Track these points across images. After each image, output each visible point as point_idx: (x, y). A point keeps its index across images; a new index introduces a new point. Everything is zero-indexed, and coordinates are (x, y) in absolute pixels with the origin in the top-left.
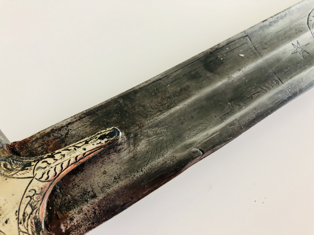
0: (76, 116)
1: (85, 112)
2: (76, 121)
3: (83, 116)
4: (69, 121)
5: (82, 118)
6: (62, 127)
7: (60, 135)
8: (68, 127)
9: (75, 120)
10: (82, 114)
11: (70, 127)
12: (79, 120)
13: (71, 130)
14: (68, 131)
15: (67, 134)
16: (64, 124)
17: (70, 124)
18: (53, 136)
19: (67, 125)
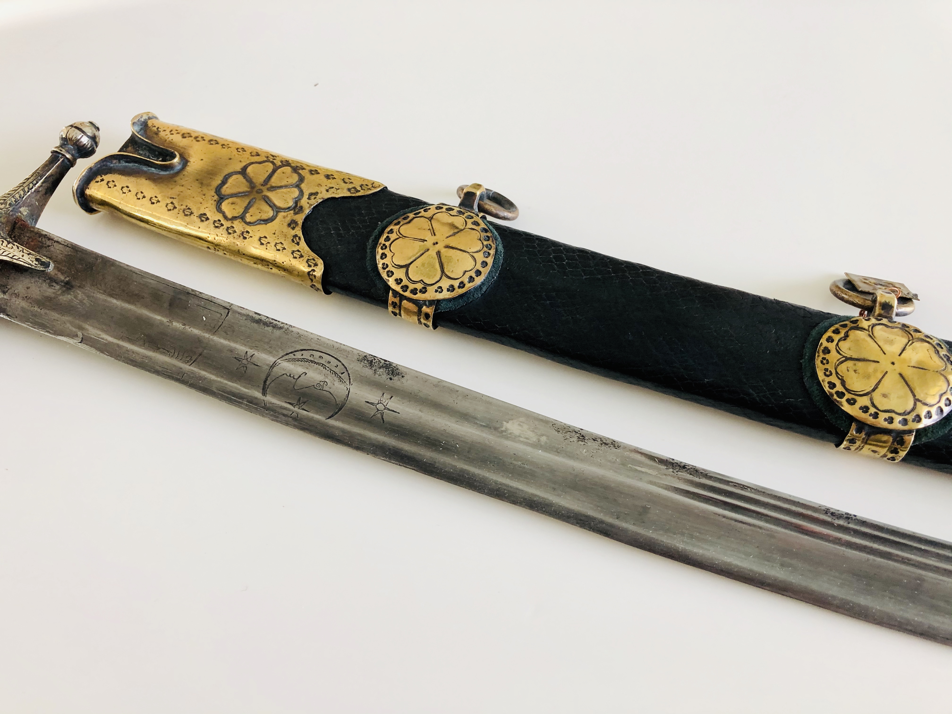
0: (67, 242)
1: (74, 244)
2: (63, 245)
3: (70, 246)
4: (60, 240)
5: (67, 246)
6: (52, 240)
7: (45, 243)
8: (55, 243)
9: (63, 243)
10: (71, 244)
11: (55, 244)
12: (65, 246)
13: (54, 246)
14: (51, 246)
15: (49, 246)
16: (56, 239)
17: (58, 242)
18: (42, 239)
19: (55, 242)
